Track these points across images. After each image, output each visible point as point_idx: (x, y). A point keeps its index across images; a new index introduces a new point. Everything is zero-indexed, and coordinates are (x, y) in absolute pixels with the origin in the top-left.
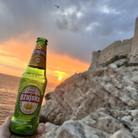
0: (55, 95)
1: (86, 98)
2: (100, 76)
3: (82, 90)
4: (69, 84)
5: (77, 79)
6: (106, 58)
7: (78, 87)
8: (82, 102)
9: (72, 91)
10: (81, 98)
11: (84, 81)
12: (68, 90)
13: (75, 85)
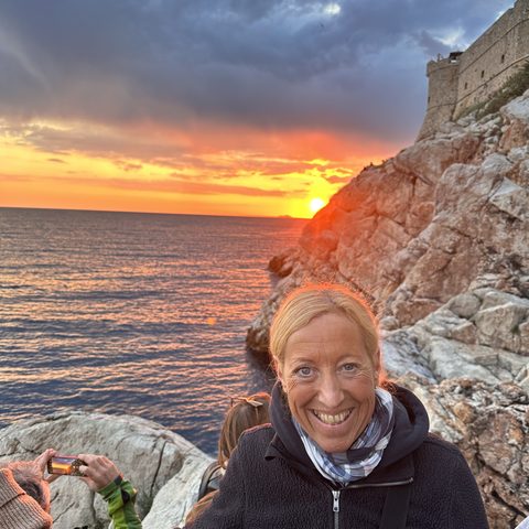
0: (303, 259)
1: (423, 251)
2: (468, 159)
3: (402, 224)
4: (349, 211)
5: (380, 188)
6: (487, 78)
7: (385, 215)
8: (408, 267)
9: (366, 234)
10: (404, 254)
11: (407, 189)
12: (347, 235)
13: (375, 213)
